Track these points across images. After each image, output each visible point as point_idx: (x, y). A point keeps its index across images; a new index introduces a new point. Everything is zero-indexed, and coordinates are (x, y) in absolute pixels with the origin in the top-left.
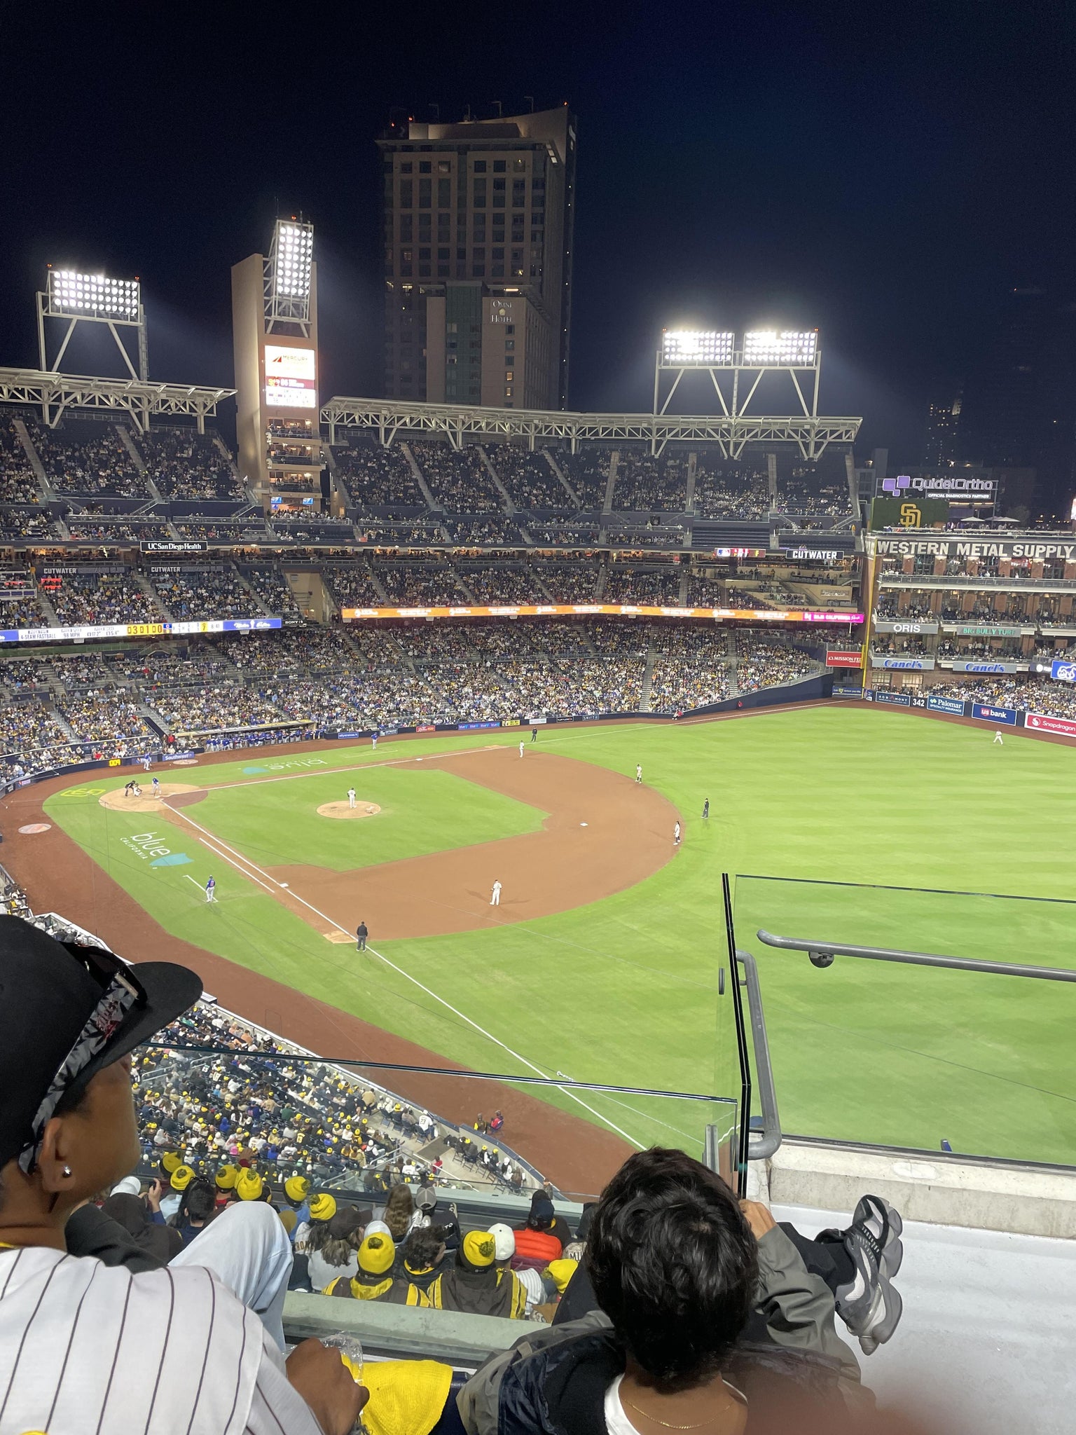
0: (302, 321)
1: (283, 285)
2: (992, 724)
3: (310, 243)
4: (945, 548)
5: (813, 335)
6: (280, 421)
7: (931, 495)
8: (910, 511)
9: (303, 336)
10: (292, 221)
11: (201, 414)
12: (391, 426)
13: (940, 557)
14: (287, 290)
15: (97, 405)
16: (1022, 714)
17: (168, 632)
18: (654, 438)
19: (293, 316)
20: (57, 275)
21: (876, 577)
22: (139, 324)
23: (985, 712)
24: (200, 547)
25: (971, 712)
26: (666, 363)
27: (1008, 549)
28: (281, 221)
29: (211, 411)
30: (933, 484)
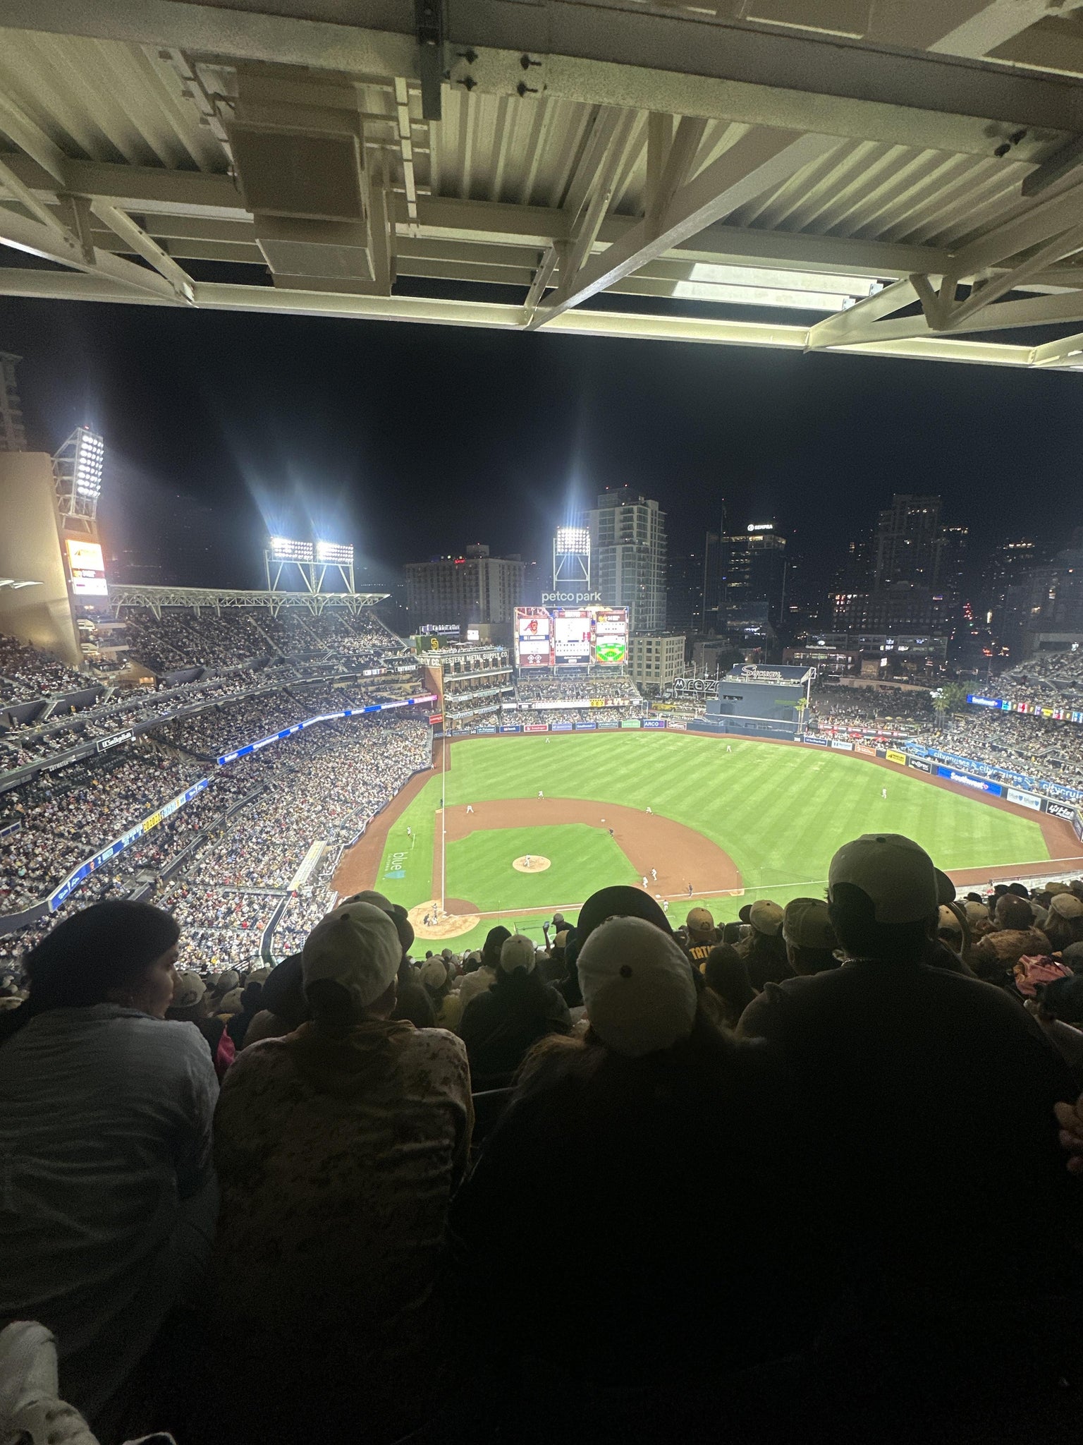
1: (82, 486)
2: (510, 734)
4: (463, 658)
5: (352, 548)
7: (441, 634)
8: (434, 642)
13: (462, 663)
14: (85, 491)
16: (522, 727)
18: (271, 605)
21: (443, 676)
23: (506, 729)
25: (499, 731)
26: (275, 558)
27: (482, 657)
30: (441, 628)
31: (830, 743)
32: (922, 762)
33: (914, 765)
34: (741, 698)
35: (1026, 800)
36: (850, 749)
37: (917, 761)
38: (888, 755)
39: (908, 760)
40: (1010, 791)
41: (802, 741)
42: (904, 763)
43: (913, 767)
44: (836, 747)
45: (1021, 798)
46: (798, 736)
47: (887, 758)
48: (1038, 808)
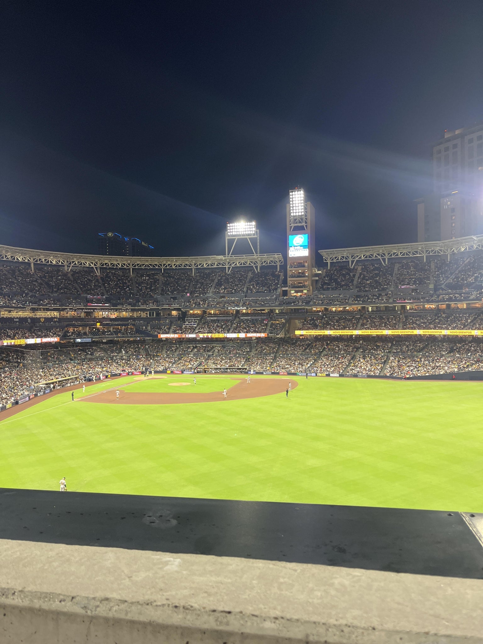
0: (304, 224)
1: (293, 213)
3: (302, 196)
6: (300, 262)
9: (305, 230)
10: (295, 189)
11: (278, 264)
12: (354, 260)
14: (295, 214)
15: (242, 265)
17: (226, 337)
19: (300, 222)
20: (229, 225)
22: (256, 236)
24: (246, 308)
28: (291, 191)
29: (282, 263)
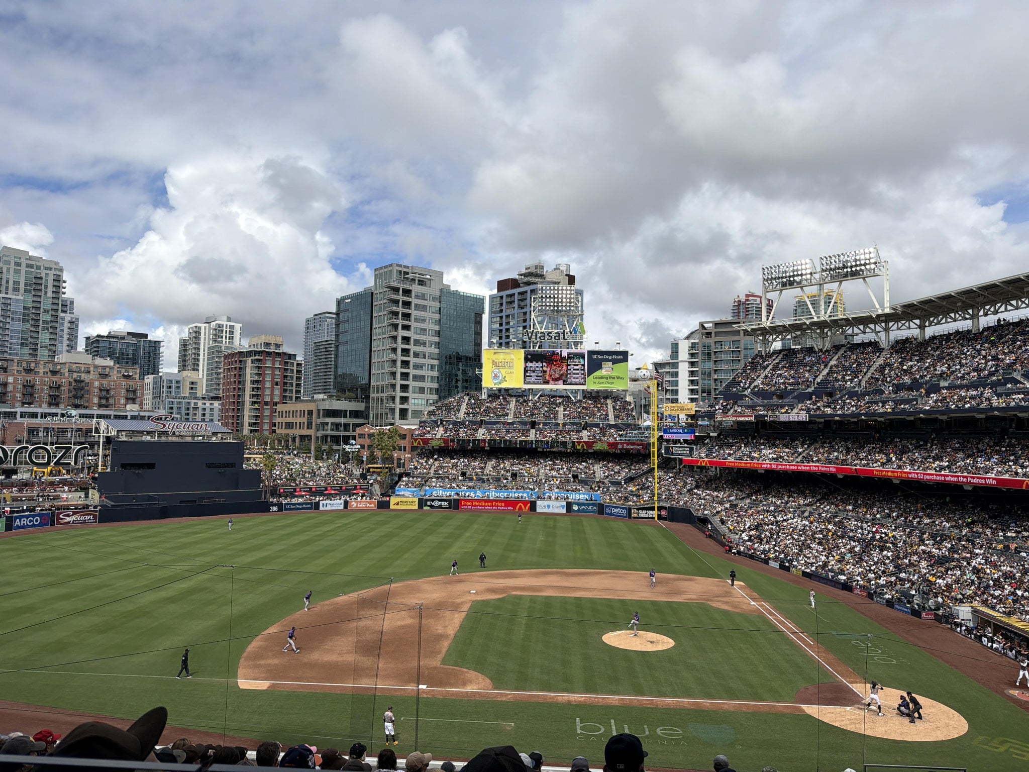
31: (317, 506)
32: (440, 500)
33: (431, 506)
34: (151, 466)
35: (554, 507)
36: (342, 507)
37: (433, 500)
38: (392, 503)
39: (422, 503)
40: (539, 503)
41: (280, 510)
42: (416, 507)
43: (428, 508)
44: (325, 508)
45: (549, 506)
46: (275, 505)
47: (392, 507)
48: (564, 511)
